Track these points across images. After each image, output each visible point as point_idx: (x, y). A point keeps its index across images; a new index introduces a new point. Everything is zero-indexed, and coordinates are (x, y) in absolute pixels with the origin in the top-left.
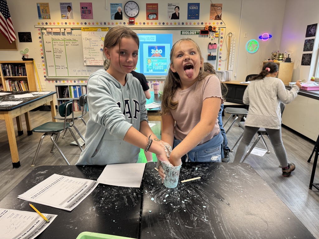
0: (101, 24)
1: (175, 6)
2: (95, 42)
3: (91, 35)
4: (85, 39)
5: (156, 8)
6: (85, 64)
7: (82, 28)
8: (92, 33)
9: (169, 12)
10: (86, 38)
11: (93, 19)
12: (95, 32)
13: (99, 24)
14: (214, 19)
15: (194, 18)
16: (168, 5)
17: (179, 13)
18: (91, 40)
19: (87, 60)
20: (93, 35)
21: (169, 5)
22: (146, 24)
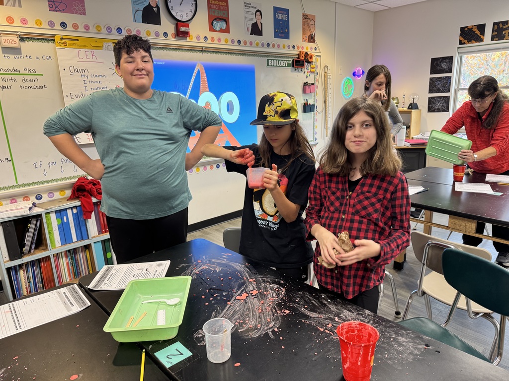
0: (109, 29)
2: (98, 79)
3: (85, 59)
5: (225, 8)
7: (57, 39)
8: (89, 54)
9: (247, 19)
10: (72, 68)
13: (104, 30)
14: (307, 40)
16: (245, 6)
17: (261, 24)
20: (91, 60)
22: (209, 41)
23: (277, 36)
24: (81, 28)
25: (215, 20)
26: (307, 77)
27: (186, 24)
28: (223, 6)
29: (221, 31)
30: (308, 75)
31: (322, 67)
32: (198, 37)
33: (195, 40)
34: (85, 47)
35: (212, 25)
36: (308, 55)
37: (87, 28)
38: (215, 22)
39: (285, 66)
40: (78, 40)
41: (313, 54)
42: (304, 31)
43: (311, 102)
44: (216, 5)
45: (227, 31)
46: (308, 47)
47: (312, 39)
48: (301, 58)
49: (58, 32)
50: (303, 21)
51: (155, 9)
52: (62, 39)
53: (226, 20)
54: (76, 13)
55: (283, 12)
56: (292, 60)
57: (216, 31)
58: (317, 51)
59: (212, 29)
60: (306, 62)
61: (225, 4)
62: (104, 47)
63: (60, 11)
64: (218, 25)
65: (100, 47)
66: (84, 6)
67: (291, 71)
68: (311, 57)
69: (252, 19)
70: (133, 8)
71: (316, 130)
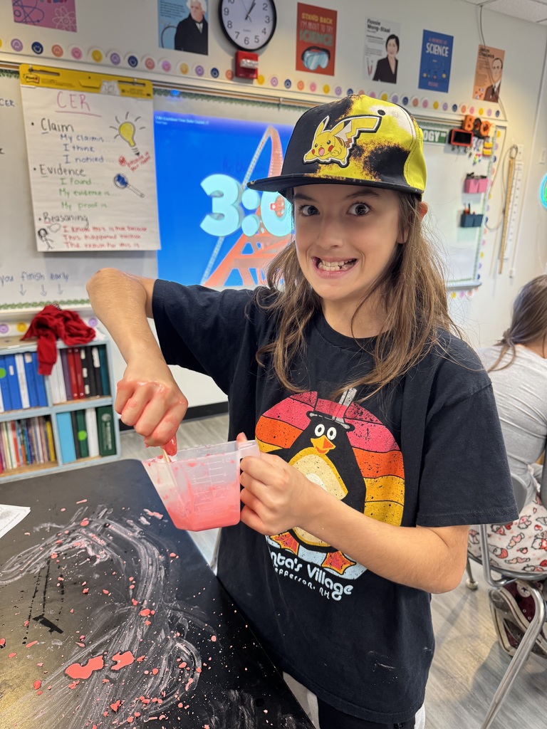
0: (115, 59)
1: (388, 31)
2: (88, 144)
3: (69, 108)
4: (38, 123)
5: (330, 29)
6: (42, 246)
7: (23, 70)
8: (77, 99)
9: (369, 51)
10: (45, 123)
11: (74, 30)
12: (89, 96)
13: (106, 60)
14: (483, 96)
15: (436, 85)
16: (369, 27)
17: (397, 61)
18: (69, 133)
19: (55, 227)
20: (79, 109)
21: (372, 25)
22: (294, 87)
23: (423, 84)
24: (67, 54)
25: (309, 49)
26: (474, 163)
27: (252, 54)
28: (326, 24)
29: (319, 70)
30: (477, 160)
31: (507, 147)
32: (274, 81)
33: (267, 84)
34: (69, 86)
35: (303, 59)
36: (481, 123)
37: (76, 53)
38: (308, 54)
39: (434, 141)
40: (58, 74)
41: (491, 122)
42: (479, 78)
43: (476, 209)
44: (313, 22)
45: (329, 71)
46: (483, 110)
47: (492, 95)
48: (466, 128)
49: (27, 60)
50: (478, 60)
51: (200, 26)
52: (31, 70)
53: (330, 52)
54: (60, 27)
55: (441, 41)
56: (448, 131)
57: (308, 70)
58: (501, 117)
59: (301, 66)
60: (475, 136)
61: (331, 22)
62: (103, 89)
63: (33, 23)
64: (314, 60)
65: (96, 89)
66: (73, 15)
67: (445, 151)
68: (486, 128)
69: (379, 52)
70: (160, 21)
71: (480, 261)
